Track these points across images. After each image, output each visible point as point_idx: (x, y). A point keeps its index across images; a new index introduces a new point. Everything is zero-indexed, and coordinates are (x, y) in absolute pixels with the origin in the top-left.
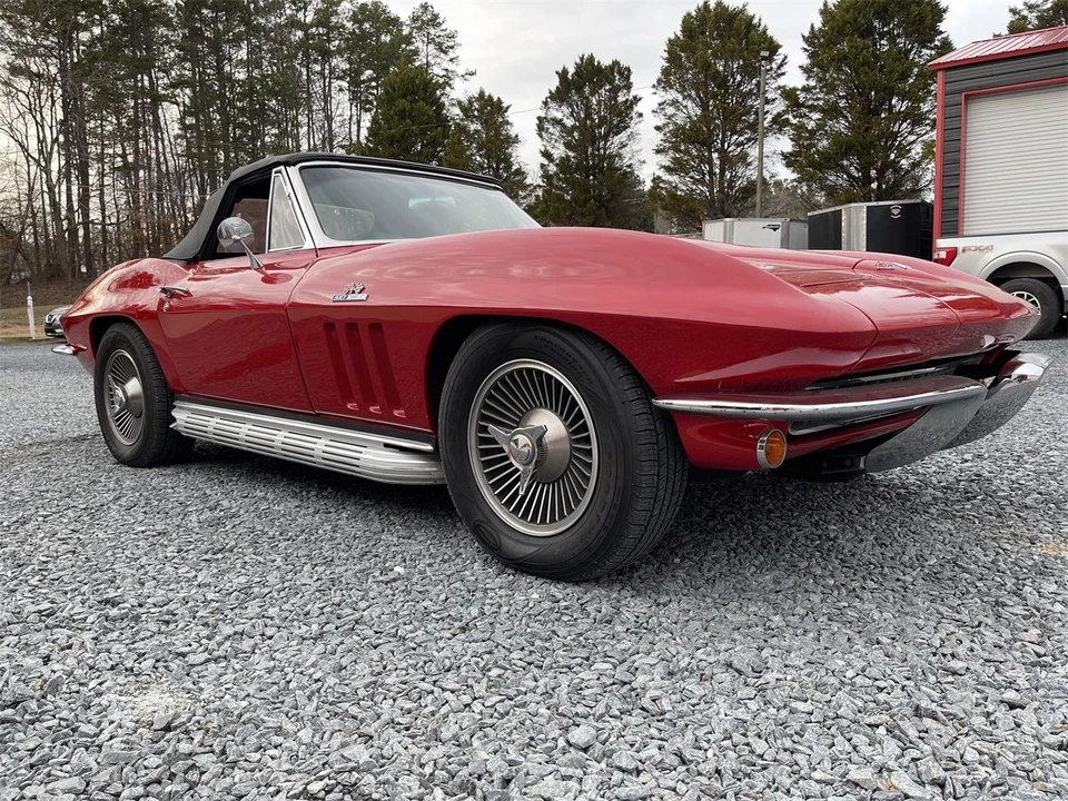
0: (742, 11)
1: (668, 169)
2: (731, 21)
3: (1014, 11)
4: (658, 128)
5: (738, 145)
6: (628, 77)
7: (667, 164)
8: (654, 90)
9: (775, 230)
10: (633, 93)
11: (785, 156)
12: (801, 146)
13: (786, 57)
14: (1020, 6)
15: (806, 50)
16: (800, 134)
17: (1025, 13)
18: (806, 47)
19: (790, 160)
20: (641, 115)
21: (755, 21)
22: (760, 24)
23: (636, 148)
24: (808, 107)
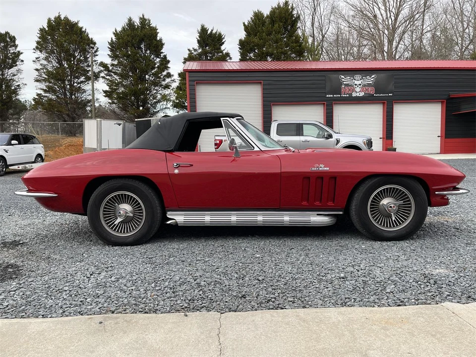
0: (77, 24)
1: (45, 91)
2: (72, 27)
3: (189, 50)
4: (37, 70)
5: (78, 83)
6: (14, 41)
7: (45, 88)
8: (34, 51)
9: (119, 125)
10: (18, 49)
11: (105, 92)
12: (112, 89)
13: (98, 48)
14: (191, 49)
15: (109, 48)
16: (111, 83)
17: (193, 52)
18: (110, 47)
19: (108, 94)
20: (22, 61)
21: (83, 30)
22: (85, 32)
23: (21, 77)
24: (113, 73)
